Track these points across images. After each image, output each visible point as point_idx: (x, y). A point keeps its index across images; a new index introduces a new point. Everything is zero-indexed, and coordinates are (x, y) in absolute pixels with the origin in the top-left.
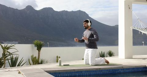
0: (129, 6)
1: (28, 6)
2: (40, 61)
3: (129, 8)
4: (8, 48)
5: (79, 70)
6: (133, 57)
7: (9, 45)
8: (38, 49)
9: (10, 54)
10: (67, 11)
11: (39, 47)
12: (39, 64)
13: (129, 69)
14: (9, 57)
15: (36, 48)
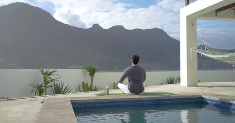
0: (192, 22)
1: (95, 24)
2: (93, 88)
3: (193, 25)
4: (50, 74)
5: (114, 100)
6: (198, 85)
7: (51, 70)
8: (90, 75)
9: (53, 80)
10: (140, 29)
11: (92, 72)
12: (92, 91)
13: (178, 99)
14: (51, 83)
15: (89, 73)
